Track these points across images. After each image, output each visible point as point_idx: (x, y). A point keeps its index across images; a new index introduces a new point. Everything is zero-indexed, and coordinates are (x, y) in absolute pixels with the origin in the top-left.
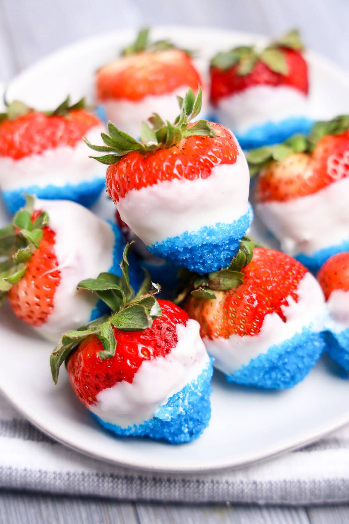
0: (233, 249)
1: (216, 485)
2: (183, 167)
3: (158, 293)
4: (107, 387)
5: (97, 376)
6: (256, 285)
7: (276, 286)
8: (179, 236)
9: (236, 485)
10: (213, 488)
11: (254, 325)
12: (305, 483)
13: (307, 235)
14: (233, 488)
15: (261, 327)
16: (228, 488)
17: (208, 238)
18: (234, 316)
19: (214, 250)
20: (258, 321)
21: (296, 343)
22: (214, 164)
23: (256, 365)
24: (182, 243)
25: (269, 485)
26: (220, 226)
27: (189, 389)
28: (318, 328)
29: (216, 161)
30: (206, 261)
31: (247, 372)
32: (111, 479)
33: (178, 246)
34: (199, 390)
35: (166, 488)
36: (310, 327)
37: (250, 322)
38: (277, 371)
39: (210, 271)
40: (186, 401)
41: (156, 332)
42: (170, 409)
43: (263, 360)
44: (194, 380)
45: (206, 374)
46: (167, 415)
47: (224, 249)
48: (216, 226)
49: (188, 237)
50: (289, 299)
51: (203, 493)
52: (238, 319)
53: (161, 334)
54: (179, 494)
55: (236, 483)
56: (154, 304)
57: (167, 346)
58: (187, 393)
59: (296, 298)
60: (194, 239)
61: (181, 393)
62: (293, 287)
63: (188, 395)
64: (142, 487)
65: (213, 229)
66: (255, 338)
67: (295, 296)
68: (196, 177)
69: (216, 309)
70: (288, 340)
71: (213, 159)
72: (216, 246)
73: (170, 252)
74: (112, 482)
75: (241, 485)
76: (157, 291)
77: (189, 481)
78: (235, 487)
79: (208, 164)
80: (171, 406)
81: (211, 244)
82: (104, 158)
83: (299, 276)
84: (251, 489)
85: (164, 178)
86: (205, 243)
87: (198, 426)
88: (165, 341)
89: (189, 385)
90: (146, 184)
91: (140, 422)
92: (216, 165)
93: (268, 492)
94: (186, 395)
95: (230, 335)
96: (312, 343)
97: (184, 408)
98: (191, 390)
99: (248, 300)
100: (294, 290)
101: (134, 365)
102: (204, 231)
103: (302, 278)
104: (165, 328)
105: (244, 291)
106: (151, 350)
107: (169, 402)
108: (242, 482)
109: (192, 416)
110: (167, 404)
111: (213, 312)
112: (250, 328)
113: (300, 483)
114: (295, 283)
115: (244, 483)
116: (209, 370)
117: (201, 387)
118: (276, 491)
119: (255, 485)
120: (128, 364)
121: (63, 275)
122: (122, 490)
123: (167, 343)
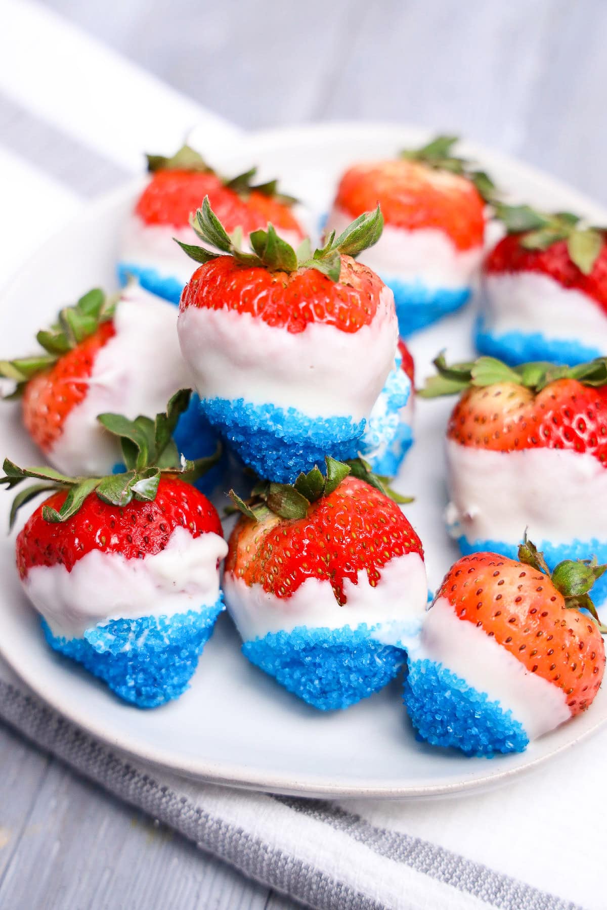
0: (310, 461)
1: (148, 786)
2: (270, 302)
5: (36, 541)
6: (320, 530)
7: (349, 545)
8: (231, 402)
9: (173, 801)
10: (142, 787)
11: (287, 583)
12: (265, 849)
14: (167, 803)
15: (294, 590)
16: (160, 799)
17: (270, 423)
18: (267, 557)
19: (280, 449)
20: (294, 579)
21: (339, 641)
22: (316, 318)
23: (273, 644)
24: (232, 413)
25: (215, 826)
26: (295, 415)
27: (151, 625)
28: (386, 637)
29: (321, 316)
30: (265, 459)
31: (259, 650)
32: (24, 702)
33: (226, 416)
34: (169, 636)
35: (84, 754)
36: (373, 629)
37: (282, 576)
38: (304, 671)
39: (271, 479)
40: (141, 641)
41: (141, 520)
42: (110, 637)
43: (282, 641)
44: (166, 617)
45: (192, 618)
46: (101, 643)
47: (296, 455)
48: (288, 411)
49: (242, 409)
50: (363, 575)
51: (128, 786)
52: (270, 563)
53: (147, 527)
54: (99, 773)
55: (175, 798)
56: (148, 478)
57: (144, 547)
58: (146, 628)
59: (375, 579)
60: (249, 416)
61: (135, 623)
62: (379, 560)
63: (146, 632)
64: (56, 736)
65: (282, 414)
66: (281, 602)
67: (377, 574)
68: (281, 325)
69: (255, 537)
70: (327, 629)
71: (318, 311)
72: (280, 444)
73: (216, 420)
75: (180, 805)
76: (181, 470)
77: (116, 761)
78: (170, 803)
79: (307, 315)
80: (113, 634)
81: (274, 433)
82: (191, 249)
83: (397, 550)
84: (190, 817)
85: (235, 306)
86: (263, 428)
87: (153, 687)
88: (144, 538)
89: (154, 618)
90: (211, 303)
91: (69, 637)
92: (318, 322)
93: (212, 835)
94: (143, 630)
95: (254, 582)
96: (372, 656)
97: (133, 647)
98: (156, 627)
99: (294, 543)
100: (377, 566)
101: (81, 547)
102: (268, 411)
103: (400, 554)
104: (157, 523)
105: (297, 528)
106: (114, 540)
107: (110, 625)
108: (184, 801)
109: (145, 666)
110: (106, 627)
111: (249, 540)
112: (280, 584)
113: (259, 846)
114: (385, 556)
115: (186, 804)
116: (201, 616)
117: (173, 631)
118: (223, 841)
119: (198, 815)
120: (74, 544)
121: (91, 393)
122: (32, 726)
123: (147, 543)
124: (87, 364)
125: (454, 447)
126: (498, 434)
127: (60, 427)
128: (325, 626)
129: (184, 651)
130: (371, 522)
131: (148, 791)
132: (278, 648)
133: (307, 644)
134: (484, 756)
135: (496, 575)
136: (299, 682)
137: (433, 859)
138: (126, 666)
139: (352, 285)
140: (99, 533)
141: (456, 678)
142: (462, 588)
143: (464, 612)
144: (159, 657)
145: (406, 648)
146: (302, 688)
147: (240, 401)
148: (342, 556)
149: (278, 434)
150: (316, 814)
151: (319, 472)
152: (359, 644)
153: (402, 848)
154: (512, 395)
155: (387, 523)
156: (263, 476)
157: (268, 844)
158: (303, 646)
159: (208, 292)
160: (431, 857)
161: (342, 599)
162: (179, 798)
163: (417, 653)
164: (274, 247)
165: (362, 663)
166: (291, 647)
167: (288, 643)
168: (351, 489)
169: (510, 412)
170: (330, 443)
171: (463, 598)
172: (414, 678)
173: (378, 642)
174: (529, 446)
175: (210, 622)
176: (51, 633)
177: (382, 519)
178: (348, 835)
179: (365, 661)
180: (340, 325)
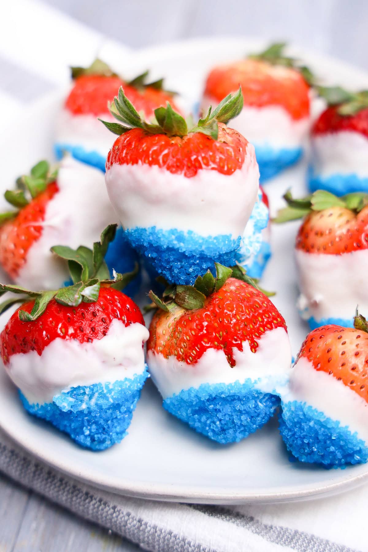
0: (204, 268)
1: (102, 506)
2: (171, 157)
3: (114, 282)
4: (22, 352)
5: (15, 337)
6: (214, 315)
7: (235, 324)
8: (147, 229)
9: (121, 515)
10: (98, 507)
11: (193, 353)
12: (189, 543)
13: (318, 297)
14: (117, 517)
15: (199, 358)
16: (112, 514)
17: (175, 242)
18: (178, 336)
19: (183, 260)
20: (198, 350)
21: (232, 392)
22: (204, 166)
23: (186, 397)
24: (148, 237)
25: (152, 531)
26: (192, 235)
27: (100, 390)
28: (265, 387)
29: (207, 164)
30: (172, 268)
31: (176, 403)
32: (10, 454)
33: (144, 239)
34: (112, 396)
35: (55, 487)
36: (255, 382)
37: (190, 348)
39: (177, 283)
40: (93, 401)
41: (89, 316)
42: (71, 400)
43: (192, 395)
44: (110, 383)
45: (128, 383)
46: (65, 404)
47: (194, 264)
48: (188, 233)
49: (155, 233)
50: (246, 344)
51: (88, 508)
52: (180, 341)
53: (93, 321)
54: (66, 500)
55: (122, 513)
56: (92, 286)
57: (92, 334)
58: (96, 392)
59: (254, 347)
60: (160, 238)
61: (88, 388)
62: (257, 334)
63: (96, 395)
64: (34, 476)
65: (183, 235)
66: (190, 367)
67: (256, 344)
68: (179, 172)
70: (224, 384)
71: (205, 161)
72: (183, 256)
73: (137, 244)
74: (10, 457)
75: (126, 518)
76: (114, 280)
77: (79, 490)
78: (119, 517)
79: (197, 164)
80: (73, 398)
81: (178, 249)
82: (111, 125)
83: (269, 326)
84: (134, 526)
85: (147, 161)
86: (171, 246)
87: (102, 434)
88: (92, 329)
89: (102, 385)
90: (129, 161)
91: (42, 403)
92: (205, 169)
93: (150, 538)
94: (94, 394)
95: (170, 355)
96: (256, 402)
97: (88, 406)
98: (103, 391)
99: (197, 325)
100: (256, 338)
101: (48, 337)
102: (173, 234)
103: (271, 329)
104: (100, 318)
105: (198, 314)
106: (71, 331)
107: (71, 391)
108: (128, 514)
109: (96, 420)
110: (68, 393)
111: (164, 326)
112: (188, 354)
113: (185, 543)
114: (260, 330)
115: (130, 516)
116: (133, 381)
117: (115, 393)
118: (158, 541)
119: (140, 524)
120: (43, 335)
121: (45, 232)
122: (16, 471)
123: (93, 331)
124: (41, 212)
125: (301, 255)
126: (332, 242)
127: (24, 258)
128: (222, 382)
129: (123, 407)
130: (250, 307)
131: (102, 510)
132: (189, 400)
133: (210, 396)
134: (338, 468)
135: (340, 338)
136: (205, 424)
137: (309, 543)
138: (83, 420)
139: (227, 142)
140: (60, 326)
141: (317, 412)
142: (316, 350)
143: (319, 365)
144: (106, 412)
145: (279, 394)
146: (207, 428)
147: (154, 228)
148: (231, 332)
149: (181, 249)
150: (223, 517)
151: (211, 275)
152: (246, 393)
153: (285, 537)
154: (341, 215)
155: (261, 307)
156: (171, 281)
157: (191, 540)
158: (207, 398)
159: (126, 154)
160: (307, 541)
161: (233, 363)
162: (125, 513)
163: (287, 397)
164: (171, 119)
165: (249, 407)
166: (198, 399)
167: (196, 396)
168: (233, 286)
169: (340, 227)
170: (218, 254)
171: (318, 356)
172: (287, 414)
173: (260, 391)
174: (355, 249)
175: (140, 386)
176: (28, 402)
177: (257, 305)
178: (247, 530)
179: (252, 404)
180: (221, 170)
